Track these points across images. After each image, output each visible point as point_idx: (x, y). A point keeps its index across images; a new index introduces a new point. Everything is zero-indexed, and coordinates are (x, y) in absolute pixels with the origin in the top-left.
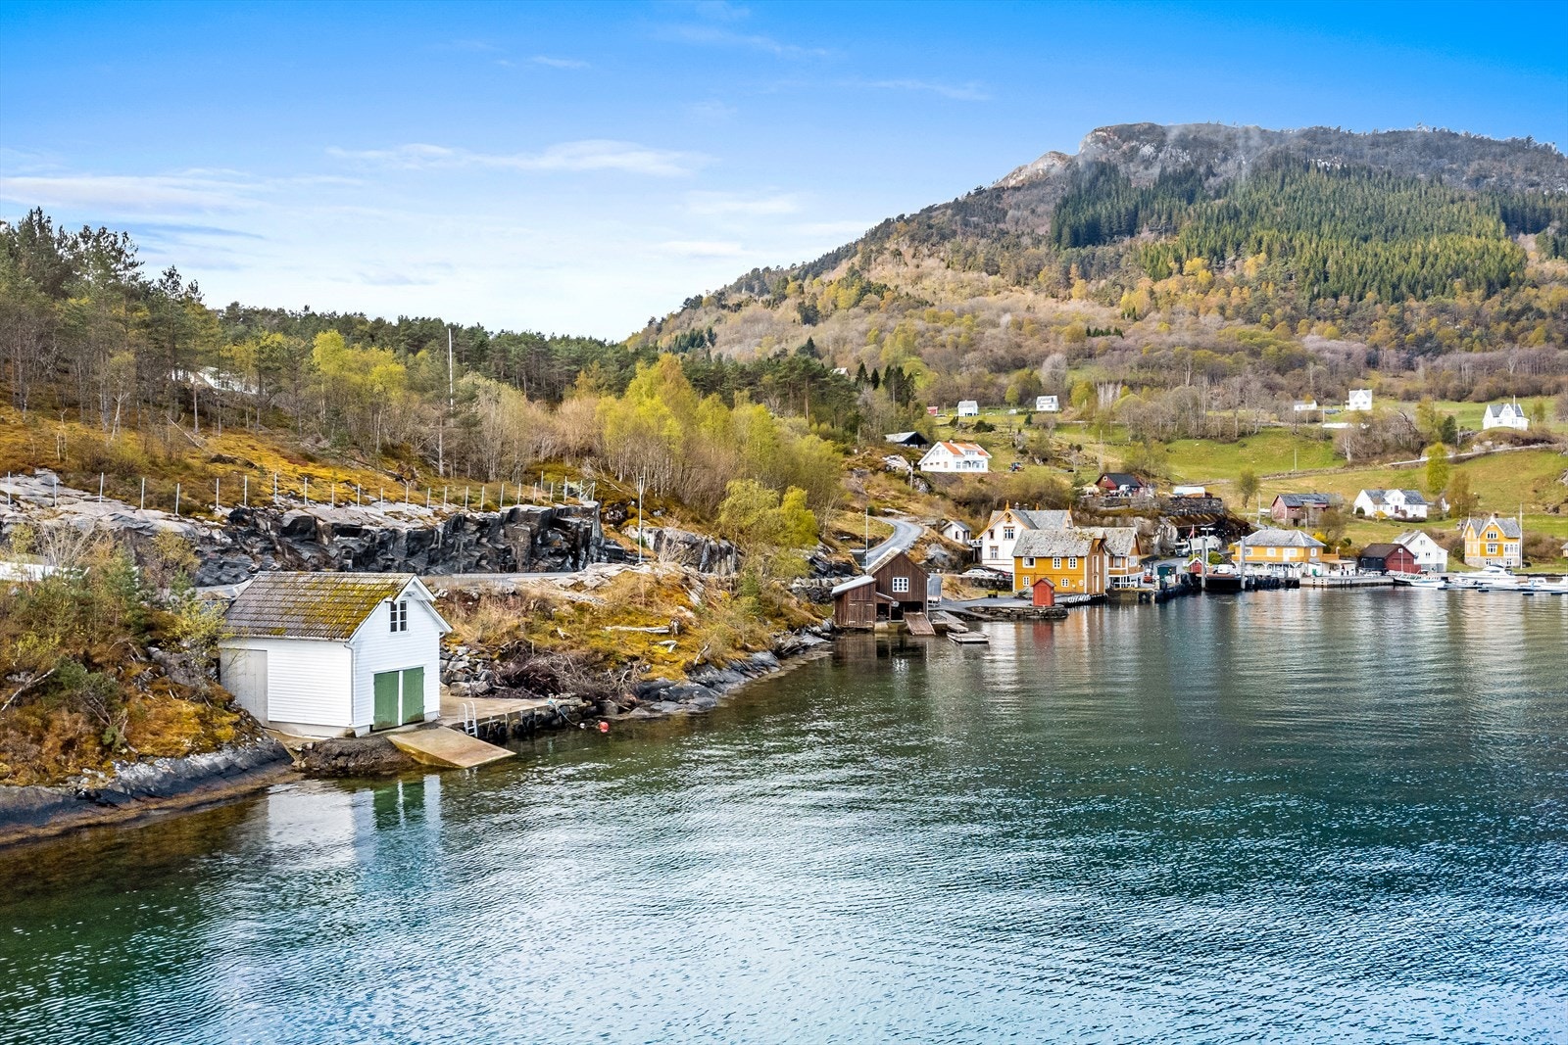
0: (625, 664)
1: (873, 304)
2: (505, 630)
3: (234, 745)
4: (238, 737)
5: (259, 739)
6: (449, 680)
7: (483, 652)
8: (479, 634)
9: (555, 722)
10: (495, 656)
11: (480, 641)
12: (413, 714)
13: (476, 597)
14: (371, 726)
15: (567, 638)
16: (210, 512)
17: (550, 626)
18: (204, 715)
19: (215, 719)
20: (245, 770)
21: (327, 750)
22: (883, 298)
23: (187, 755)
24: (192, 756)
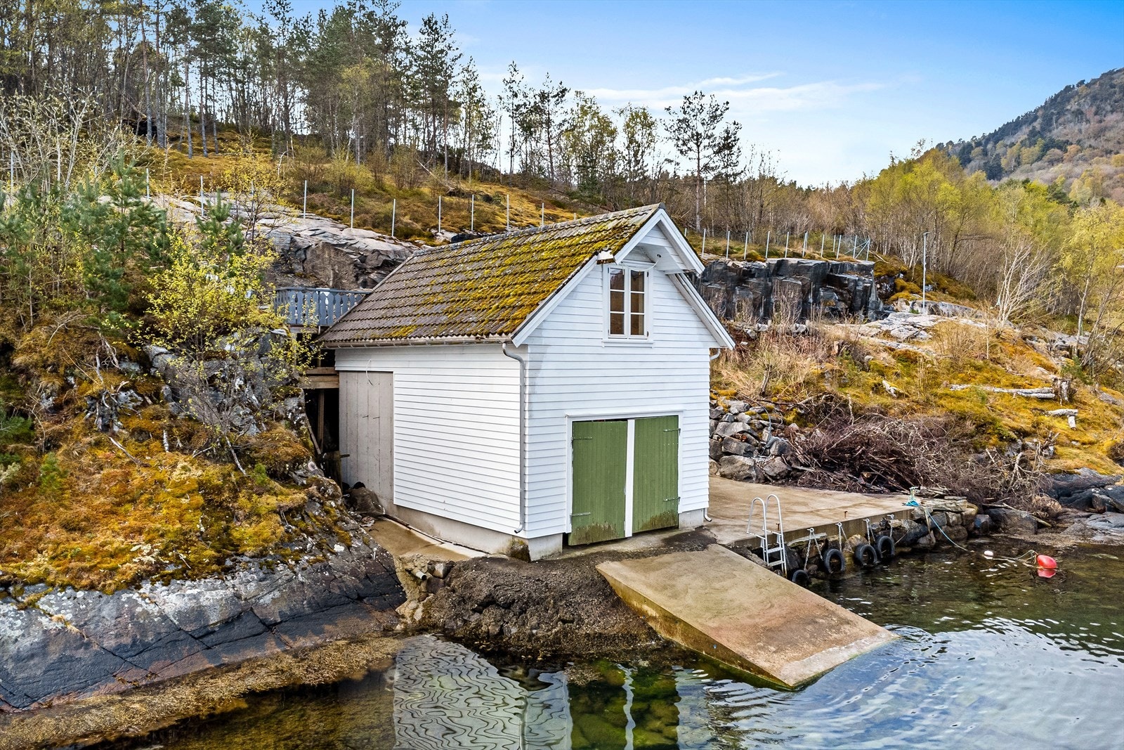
0: (1014, 441)
1: (1057, 157)
2: (800, 380)
3: (265, 561)
4: (287, 540)
5: (339, 548)
6: (719, 452)
7: (770, 411)
8: (760, 384)
9: (923, 541)
10: (790, 418)
11: (763, 394)
12: (657, 513)
13: (753, 335)
14: (566, 536)
15: (900, 395)
16: (432, 237)
17: (870, 378)
18: (219, 490)
19: (242, 500)
20: (269, 627)
21: (467, 586)
22: (1066, 151)
23: (134, 583)
24: (146, 587)
